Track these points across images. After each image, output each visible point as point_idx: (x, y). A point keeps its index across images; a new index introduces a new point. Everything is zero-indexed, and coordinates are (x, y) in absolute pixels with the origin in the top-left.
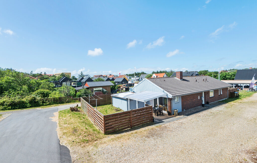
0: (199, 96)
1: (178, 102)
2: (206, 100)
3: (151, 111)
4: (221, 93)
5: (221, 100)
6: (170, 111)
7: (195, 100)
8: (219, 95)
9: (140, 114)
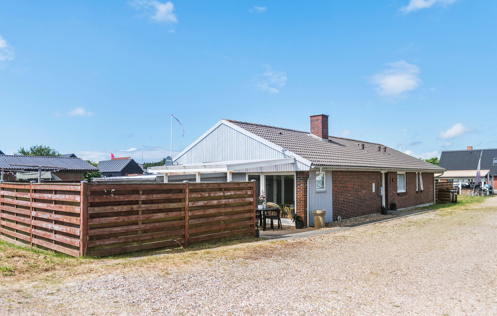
0: (374, 184)
1: (324, 189)
2: (389, 200)
3: (251, 199)
4: (420, 187)
5: (421, 206)
6: (303, 216)
7: (364, 192)
8: (417, 192)
9: (215, 202)
